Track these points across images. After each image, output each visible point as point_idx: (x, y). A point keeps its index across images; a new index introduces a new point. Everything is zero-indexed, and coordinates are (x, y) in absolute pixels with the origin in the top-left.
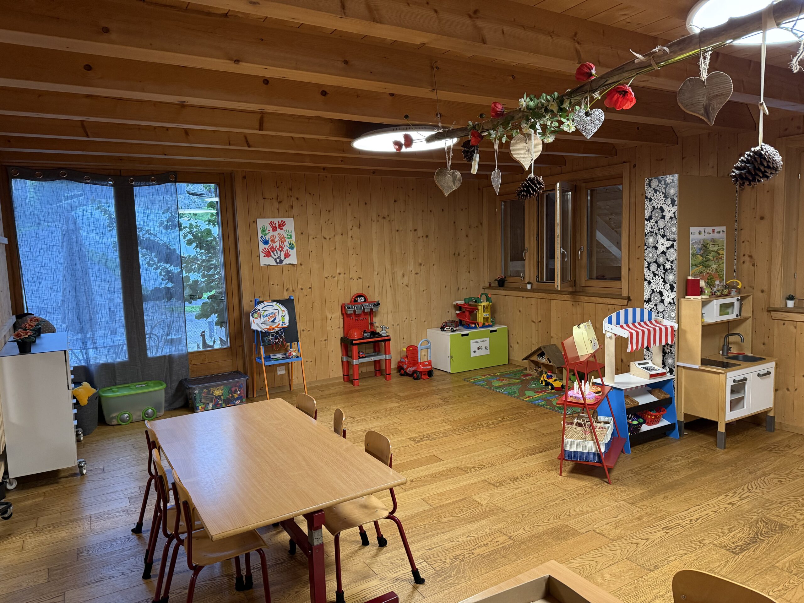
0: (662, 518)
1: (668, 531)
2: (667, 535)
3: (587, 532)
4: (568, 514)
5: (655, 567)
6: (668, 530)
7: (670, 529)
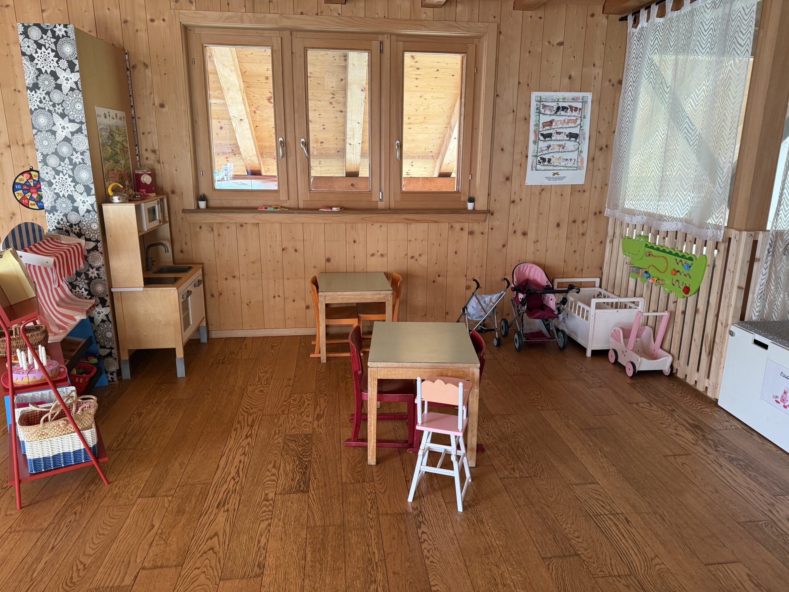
0: (204, 494)
1: (226, 509)
2: (231, 514)
3: (136, 577)
4: (81, 567)
5: (259, 566)
6: (224, 506)
7: (224, 503)
